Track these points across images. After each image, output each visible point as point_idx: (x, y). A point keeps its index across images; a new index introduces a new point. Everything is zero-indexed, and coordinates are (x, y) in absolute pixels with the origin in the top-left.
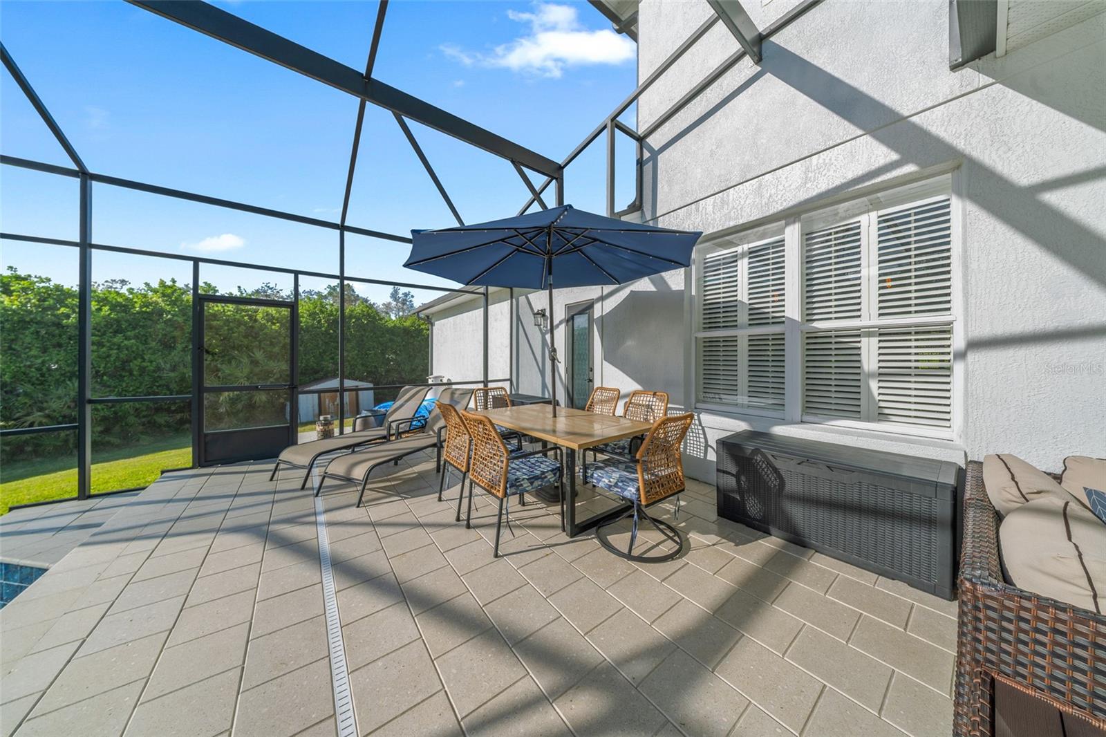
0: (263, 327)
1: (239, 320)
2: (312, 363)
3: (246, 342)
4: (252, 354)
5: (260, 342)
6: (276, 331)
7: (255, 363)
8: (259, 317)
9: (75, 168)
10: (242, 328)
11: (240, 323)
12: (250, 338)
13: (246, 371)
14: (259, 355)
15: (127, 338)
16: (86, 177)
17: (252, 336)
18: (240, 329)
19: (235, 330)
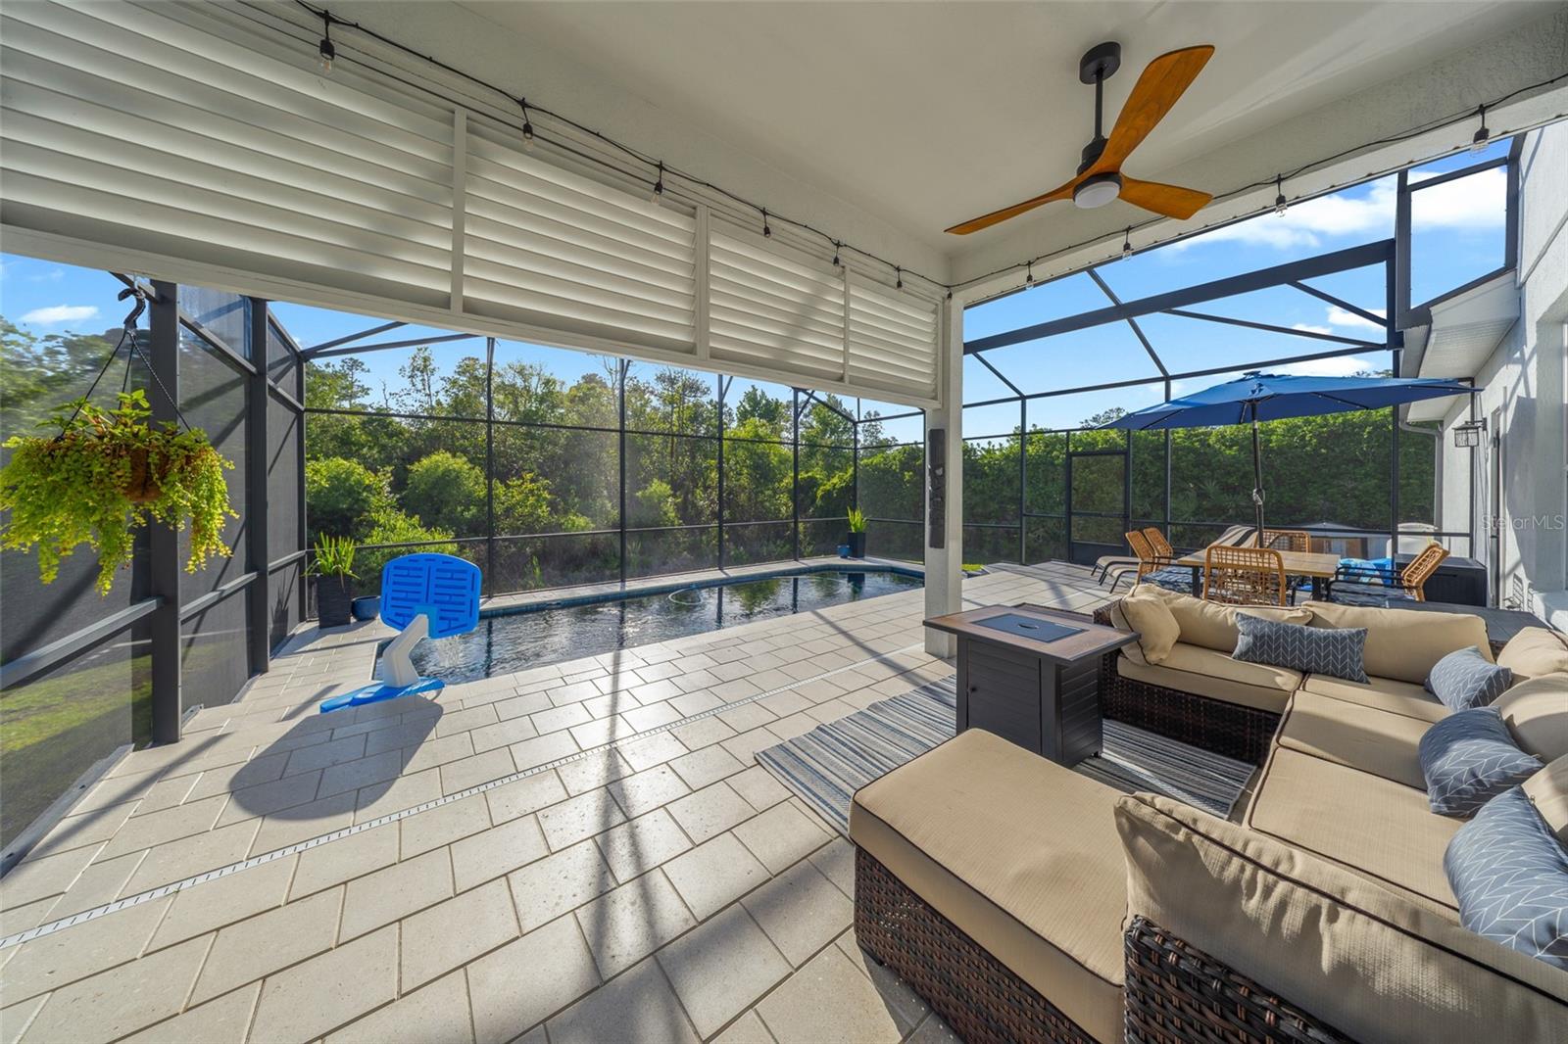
0: (1217, 452)
1: (1188, 447)
2: (1287, 498)
3: (1196, 471)
4: (1201, 486)
5: (1213, 471)
6: (1234, 457)
7: (1202, 495)
8: (1212, 440)
9: (1017, 395)
10: (1191, 456)
11: (1191, 450)
12: (1202, 467)
13: (1193, 506)
14: (1211, 487)
15: (1092, 473)
16: (1023, 398)
17: (1204, 465)
18: (1189, 458)
19: (1184, 458)
